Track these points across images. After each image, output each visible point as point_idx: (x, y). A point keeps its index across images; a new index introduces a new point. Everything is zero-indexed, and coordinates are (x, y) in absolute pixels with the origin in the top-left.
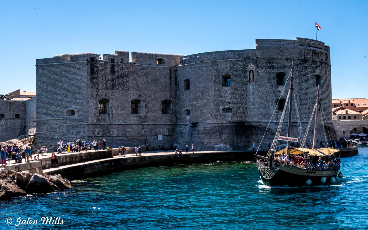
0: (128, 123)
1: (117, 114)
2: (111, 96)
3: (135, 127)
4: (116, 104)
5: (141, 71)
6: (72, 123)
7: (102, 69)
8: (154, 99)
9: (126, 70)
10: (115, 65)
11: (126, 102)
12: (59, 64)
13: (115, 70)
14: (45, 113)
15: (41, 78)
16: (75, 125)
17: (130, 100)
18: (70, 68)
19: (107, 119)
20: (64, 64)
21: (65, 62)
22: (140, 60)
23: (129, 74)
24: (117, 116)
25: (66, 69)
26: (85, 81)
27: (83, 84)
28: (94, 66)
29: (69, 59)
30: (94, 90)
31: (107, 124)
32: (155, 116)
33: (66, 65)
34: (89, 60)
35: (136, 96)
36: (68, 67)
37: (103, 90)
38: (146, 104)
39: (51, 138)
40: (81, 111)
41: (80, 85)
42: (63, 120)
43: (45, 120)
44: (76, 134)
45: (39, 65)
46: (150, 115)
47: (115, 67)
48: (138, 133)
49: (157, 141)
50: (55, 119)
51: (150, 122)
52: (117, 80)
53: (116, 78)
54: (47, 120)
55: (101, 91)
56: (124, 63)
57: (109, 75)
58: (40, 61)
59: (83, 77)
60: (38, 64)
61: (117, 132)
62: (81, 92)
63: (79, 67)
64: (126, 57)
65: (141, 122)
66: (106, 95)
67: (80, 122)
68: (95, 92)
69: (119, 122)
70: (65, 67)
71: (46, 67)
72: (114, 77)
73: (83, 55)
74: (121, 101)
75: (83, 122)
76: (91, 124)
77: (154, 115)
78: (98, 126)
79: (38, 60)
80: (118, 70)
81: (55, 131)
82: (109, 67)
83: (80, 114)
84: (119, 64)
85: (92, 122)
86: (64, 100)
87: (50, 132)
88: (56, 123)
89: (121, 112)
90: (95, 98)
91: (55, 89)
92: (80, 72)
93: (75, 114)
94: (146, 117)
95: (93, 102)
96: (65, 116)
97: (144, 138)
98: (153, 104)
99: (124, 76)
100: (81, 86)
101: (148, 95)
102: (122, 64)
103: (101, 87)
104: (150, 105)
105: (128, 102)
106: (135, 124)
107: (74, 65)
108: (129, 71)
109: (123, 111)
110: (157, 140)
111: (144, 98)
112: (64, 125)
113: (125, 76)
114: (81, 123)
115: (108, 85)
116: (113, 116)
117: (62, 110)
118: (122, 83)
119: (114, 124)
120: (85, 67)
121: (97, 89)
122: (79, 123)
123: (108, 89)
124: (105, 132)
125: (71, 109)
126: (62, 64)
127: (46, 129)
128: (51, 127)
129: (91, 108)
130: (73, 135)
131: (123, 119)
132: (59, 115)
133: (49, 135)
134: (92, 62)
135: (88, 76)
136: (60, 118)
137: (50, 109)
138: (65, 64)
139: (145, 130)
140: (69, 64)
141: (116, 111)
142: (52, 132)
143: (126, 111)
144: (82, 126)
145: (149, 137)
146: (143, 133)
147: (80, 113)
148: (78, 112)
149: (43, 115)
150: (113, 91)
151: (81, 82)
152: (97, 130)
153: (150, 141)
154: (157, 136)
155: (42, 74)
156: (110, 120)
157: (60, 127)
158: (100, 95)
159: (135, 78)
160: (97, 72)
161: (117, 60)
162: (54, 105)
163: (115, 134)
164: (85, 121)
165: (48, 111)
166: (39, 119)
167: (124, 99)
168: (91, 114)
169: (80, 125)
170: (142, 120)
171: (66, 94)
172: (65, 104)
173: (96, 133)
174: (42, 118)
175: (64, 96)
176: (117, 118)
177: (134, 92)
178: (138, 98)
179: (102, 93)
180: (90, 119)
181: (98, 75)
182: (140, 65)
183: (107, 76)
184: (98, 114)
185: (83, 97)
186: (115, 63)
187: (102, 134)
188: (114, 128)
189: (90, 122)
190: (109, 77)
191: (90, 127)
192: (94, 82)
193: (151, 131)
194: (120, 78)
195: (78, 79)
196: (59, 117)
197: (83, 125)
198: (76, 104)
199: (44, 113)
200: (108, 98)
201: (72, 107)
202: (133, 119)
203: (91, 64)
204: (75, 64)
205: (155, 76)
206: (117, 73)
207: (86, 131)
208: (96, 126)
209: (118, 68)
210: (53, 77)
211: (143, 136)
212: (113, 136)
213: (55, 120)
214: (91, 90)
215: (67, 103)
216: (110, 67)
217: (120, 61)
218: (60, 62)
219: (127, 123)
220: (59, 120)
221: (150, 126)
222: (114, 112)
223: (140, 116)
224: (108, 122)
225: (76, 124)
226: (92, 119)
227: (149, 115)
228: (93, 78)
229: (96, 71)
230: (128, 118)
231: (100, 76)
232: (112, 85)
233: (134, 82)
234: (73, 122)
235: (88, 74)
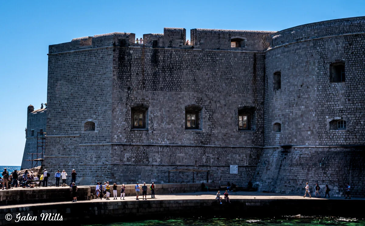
0: (180, 143)
1: (160, 130)
2: (152, 100)
3: (190, 151)
4: (159, 113)
5: (203, 59)
6: (91, 143)
7: (138, 57)
8: (225, 105)
9: (177, 59)
10: (159, 50)
11: (176, 110)
12: (76, 52)
13: (160, 58)
14: (58, 127)
15: (54, 74)
16: (95, 146)
17: (183, 107)
18: (91, 57)
19: (144, 136)
20: (83, 51)
21: (85, 48)
22: (202, 41)
23: (182, 65)
24: (160, 132)
25: (85, 59)
26: (109, 77)
27: (107, 82)
28: (124, 53)
29: (90, 43)
30: (123, 90)
31: (143, 146)
32: (227, 134)
33: (86, 53)
34: (117, 44)
35: (194, 101)
36: (88, 55)
37: (139, 91)
38: (211, 113)
39: (63, 165)
40: (104, 124)
41: (103, 83)
42: (80, 137)
43: (57, 137)
44: (95, 159)
45: (52, 54)
46: (217, 131)
47: (159, 54)
48: (196, 161)
49: (228, 175)
50: (69, 135)
51: (216, 143)
52: (162, 75)
53: (160, 71)
54: (59, 137)
55: (135, 93)
56: (174, 47)
57: (149, 67)
58: (53, 48)
59: (107, 70)
60: (51, 52)
61: (159, 158)
62: (104, 94)
63: (103, 55)
64: (177, 37)
65: (202, 142)
66: (143, 99)
67: (102, 141)
68: (126, 94)
69: (163, 143)
70: (85, 55)
71: (61, 57)
72: (157, 69)
73: (109, 36)
74: (168, 109)
75: (105, 140)
76: (117, 145)
77: (224, 131)
78: (129, 148)
79: (51, 47)
80: (164, 59)
81: (69, 155)
82: (149, 54)
83: (103, 129)
84: (166, 48)
85: (118, 141)
86: (82, 107)
87: (63, 156)
88: (71, 142)
89: (168, 126)
90: (125, 104)
91: (72, 89)
92: (104, 63)
93: (96, 129)
94: (210, 135)
95: (121, 110)
96: (83, 132)
97: (204, 169)
98: (224, 113)
99: (173, 68)
100: (104, 85)
101: (215, 99)
102: (170, 49)
103: (135, 87)
104: (217, 115)
105: (180, 109)
106: (190, 146)
107: (97, 52)
108: (183, 59)
109: (171, 124)
110: (229, 173)
111: (207, 103)
112: (80, 146)
113: (176, 67)
114: (104, 143)
115: (147, 82)
116: (154, 132)
117: (79, 122)
118: (170, 79)
119: (155, 146)
120: (111, 55)
121: (129, 89)
122: (100, 143)
123: (147, 89)
124: (140, 158)
125: (90, 120)
126: (80, 51)
127: (58, 151)
128: (65, 149)
129: (118, 119)
130: (92, 161)
131: (170, 137)
132: (75, 130)
133: (61, 161)
134: (121, 46)
135: (114, 68)
136: (76, 134)
137: (64, 120)
138: (85, 51)
139: (208, 156)
140: (90, 50)
141: (159, 125)
142: (64, 156)
143: (176, 125)
144: (105, 148)
145: (214, 169)
146: (204, 160)
147: (102, 127)
148: (100, 125)
149: (55, 129)
150: (155, 91)
151: (105, 78)
152: (127, 155)
153: (215, 175)
154: (229, 166)
155: (56, 68)
156: (148, 139)
157: (75, 148)
158: (133, 98)
159: (192, 71)
160: (130, 63)
161: (163, 42)
162: (69, 114)
163: (156, 161)
164: (108, 140)
165: (61, 123)
166: (50, 136)
167: (173, 105)
168: (118, 129)
169: (101, 146)
170: (202, 140)
171: (85, 98)
172: (83, 113)
173: (125, 159)
174: (53, 134)
175: (82, 100)
176: (160, 135)
177: (191, 94)
178: (197, 104)
179: (136, 96)
180: (116, 136)
181: (130, 67)
182: (200, 50)
183: (145, 69)
184: (129, 129)
185: (107, 102)
186: (159, 47)
187: (135, 162)
188: (155, 152)
189: (116, 141)
190: (149, 69)
191: (115, 149)
192: (125, 77)
193: (218, 158)
194: (167, 72)
195: (100, 75)
196: (75, 132)
197: (106, 145)
198: (97, 113)
199: (56, 127)
200: (145, 103)
201: (91, 118)
202: (188, 138)
203: (120, 51)
204: (98, 50)
205: (227, 68)
206: (161, 64)
207: (109, 155)
208: (125, 147)
209: (164, 56)
210: (69, 72)
211: (203, 166)
212: (153, 165)
213: (69, 137)
214: (119, 91)
215: (86, 111)
216: (151, 54)
217: (168, 44)
218: (78, 48)
219: (177, 144)
220: (74, 137)
221: (216, 149)
222: (155, 125)
223: (200, 133)
224: (146, 142)
225: (97, 144)
226: (119, 137)
227: (215, 131)
228: (123, 72)
229: (128, 60)
230: (179, 136)
231: (135, 68)
232: (154, 82)
233: (191, 77)
234: (92, 141)
235: (115, 66)
